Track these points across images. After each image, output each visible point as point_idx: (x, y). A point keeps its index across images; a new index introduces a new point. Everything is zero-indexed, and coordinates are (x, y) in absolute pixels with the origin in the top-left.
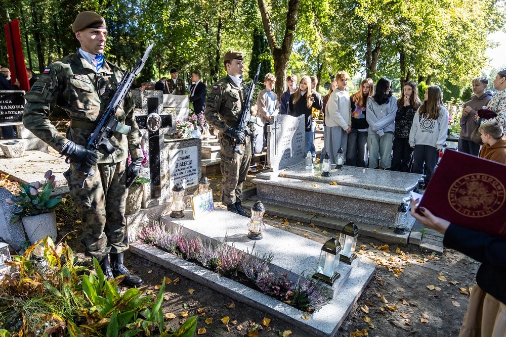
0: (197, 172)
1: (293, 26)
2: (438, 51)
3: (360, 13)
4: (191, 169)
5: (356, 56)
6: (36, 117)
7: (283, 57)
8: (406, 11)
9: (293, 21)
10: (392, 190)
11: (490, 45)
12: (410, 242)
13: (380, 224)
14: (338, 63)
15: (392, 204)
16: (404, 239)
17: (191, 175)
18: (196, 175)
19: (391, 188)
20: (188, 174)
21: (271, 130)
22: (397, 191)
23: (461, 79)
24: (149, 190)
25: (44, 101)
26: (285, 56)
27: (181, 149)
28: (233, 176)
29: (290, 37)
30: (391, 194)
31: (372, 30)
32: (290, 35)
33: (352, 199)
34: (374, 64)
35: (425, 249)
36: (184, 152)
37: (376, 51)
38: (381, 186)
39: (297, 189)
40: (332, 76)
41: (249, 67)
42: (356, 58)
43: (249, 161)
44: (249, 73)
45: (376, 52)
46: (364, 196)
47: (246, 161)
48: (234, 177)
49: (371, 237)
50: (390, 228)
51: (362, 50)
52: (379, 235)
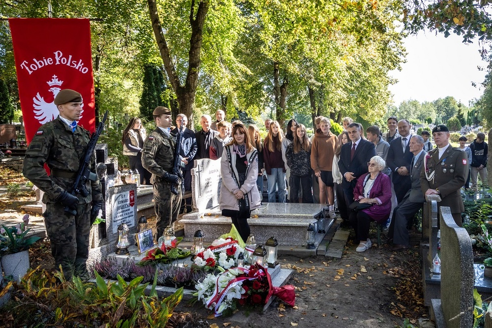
0: (133, 214)
1: (196, 64)
2: (344, 87)
3: (265, 52)
4: (129, 211)
5: (264, 90)
6: (39, 169)
7: (187, 95)
8: (308, 52)
9: (196, 58)
10: (303, 216)
11: (390, 81)
12: (318, 254)
13: (295, 244)
14: (244, 97)
15: (303, 227)
16: (314, 252)
17: (129, 217)
18: (133, 217)
19: (302, 215)
20: (127, 216)
21: (195, 173)
22: (306, 216)
23: (370, 114)
24: (97, 231)
25: (43, 155)
26: (189, 95)
27: (121, 193)
28: (167, 215)
29: (194, 75)
30: (301, 219)
31: (277, 65)
32: (193, 74)
33: (272, 226)
34: (282, 100)
35: (328, 257)
36: (123, 196)
37: (283, 86)
38: (294, 215)
39: (223, 225)
40: (239, 110)
41: (140, 102)
42: (264, 92)
43: (180, 202)
44: (141, 109)
45: (284, 88)
46: (281, 223)
47: (177, 202)
48: (167, 217)
49: (289, 255)
50: (303, 246)
51: (269, 84)
52: (295, 252)
